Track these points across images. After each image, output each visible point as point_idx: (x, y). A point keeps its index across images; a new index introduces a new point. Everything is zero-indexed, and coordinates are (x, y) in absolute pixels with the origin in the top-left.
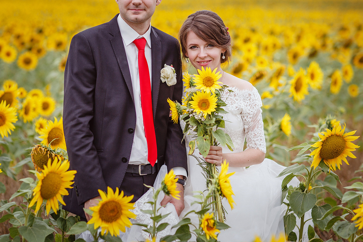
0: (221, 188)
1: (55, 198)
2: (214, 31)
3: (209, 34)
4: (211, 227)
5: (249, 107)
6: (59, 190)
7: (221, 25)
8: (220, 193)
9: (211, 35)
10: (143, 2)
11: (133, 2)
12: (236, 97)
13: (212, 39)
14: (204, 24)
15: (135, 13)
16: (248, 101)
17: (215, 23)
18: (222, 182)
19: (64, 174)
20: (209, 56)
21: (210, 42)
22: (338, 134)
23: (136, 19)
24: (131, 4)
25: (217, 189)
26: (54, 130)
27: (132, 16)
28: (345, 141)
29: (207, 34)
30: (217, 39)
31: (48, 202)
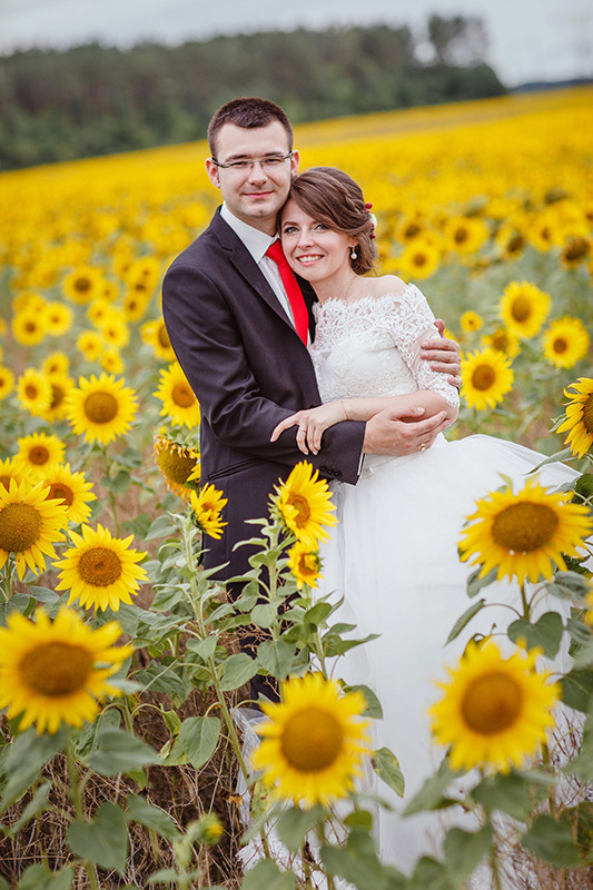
2: (330, 199)
4: (308, 568)
5: (400, 328)
7: (347, 192)
9: (323, 207)
10: (270, 178)
11: (250, 181)
12: (371, 315)
13: (324, 213)
15: (257, 201)
16: (397, 317)
17: (335, 186)
20: (317, 245)
21: (322, 219)
23: (261, 212)
24: (247, 184)
27: (251, 208)
30: (335, 214)
31: (20, 556)
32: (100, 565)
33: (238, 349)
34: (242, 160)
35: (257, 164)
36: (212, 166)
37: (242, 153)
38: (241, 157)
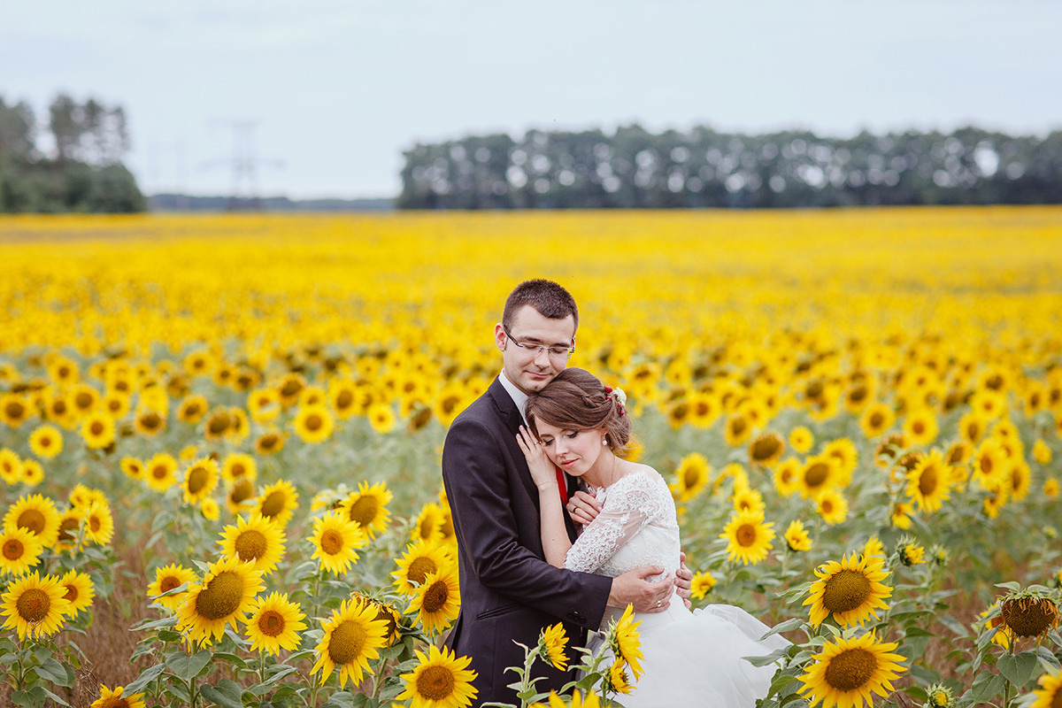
0: (619, 646)
1: (355, 661)
3: (561, 415)
6: (361, 650)
8: (617, 653)
9: (564, 417)
11: (536, 363)
14: (550, 400)
15: (536, 379)
17: (571, 392)
18: (620, 636)
19: (368, 624)
21: (565, 426)
22: (853, 569)
23: (536, 387)
24: (532, 365)
25: (613, 646)
26: (418, 561)
27: (529, 383)
28: (867, 582)
29: (553, 415)
30: (577, 418)
31: (344, 668)
32: (439, 681)
33: (506, 501)
34: (534, 343)
35: (546, 351)
36: (500, 331)
37: (537, 338)
38: (535, 340)
